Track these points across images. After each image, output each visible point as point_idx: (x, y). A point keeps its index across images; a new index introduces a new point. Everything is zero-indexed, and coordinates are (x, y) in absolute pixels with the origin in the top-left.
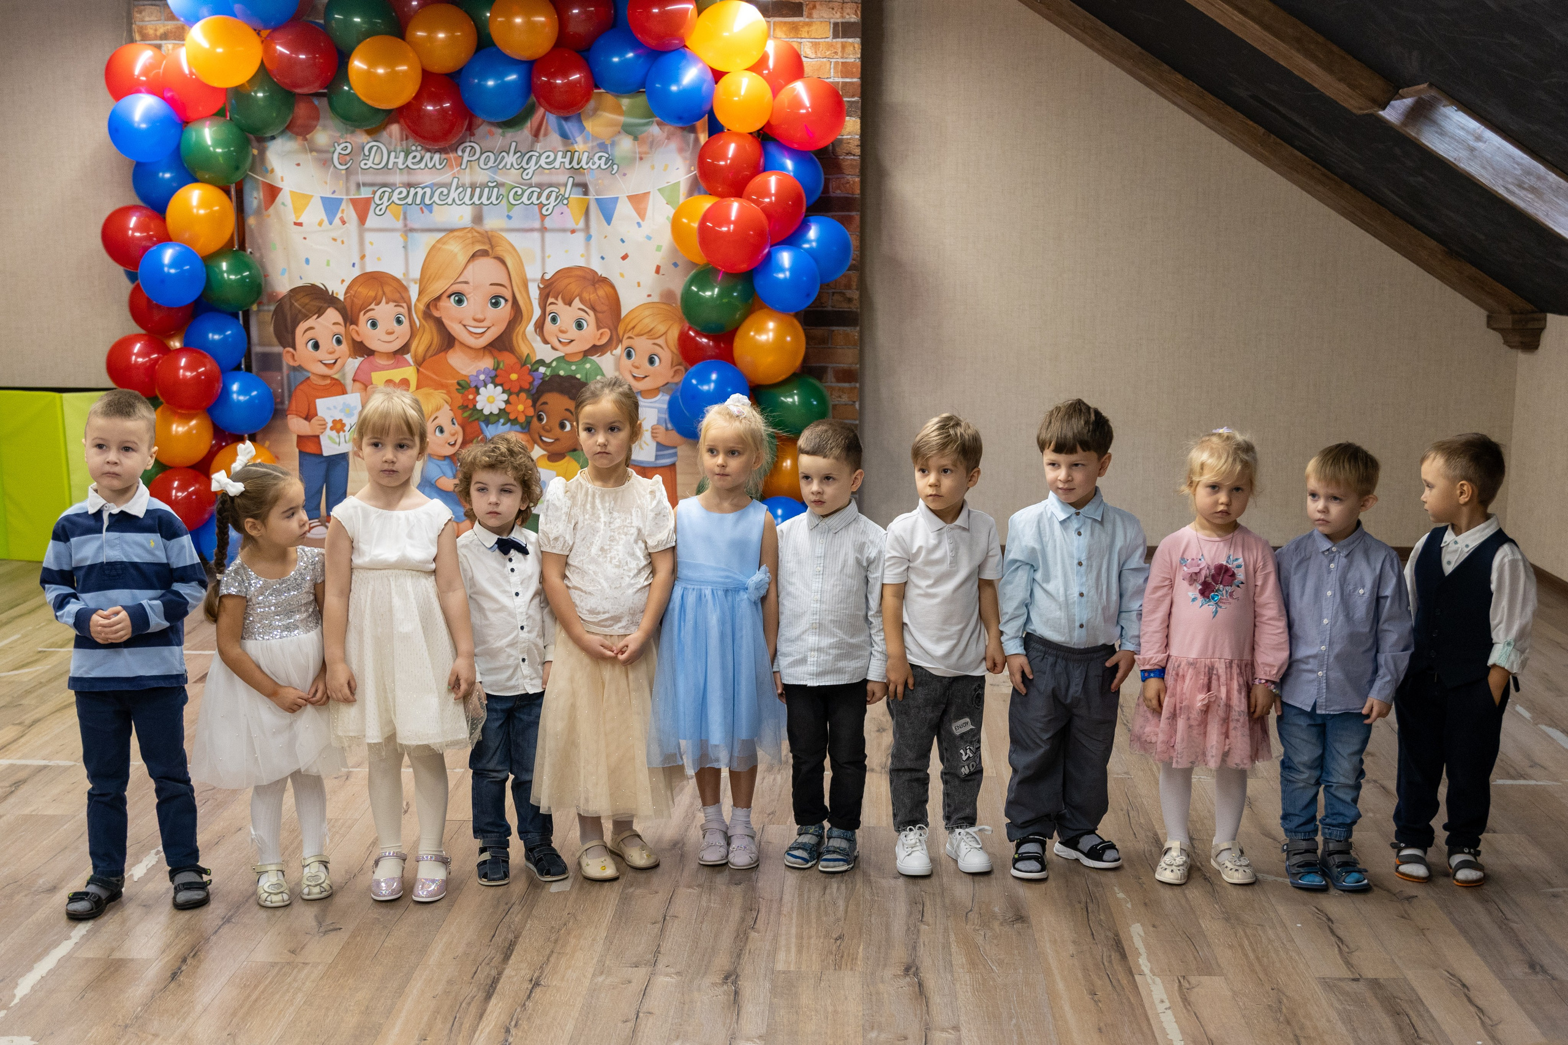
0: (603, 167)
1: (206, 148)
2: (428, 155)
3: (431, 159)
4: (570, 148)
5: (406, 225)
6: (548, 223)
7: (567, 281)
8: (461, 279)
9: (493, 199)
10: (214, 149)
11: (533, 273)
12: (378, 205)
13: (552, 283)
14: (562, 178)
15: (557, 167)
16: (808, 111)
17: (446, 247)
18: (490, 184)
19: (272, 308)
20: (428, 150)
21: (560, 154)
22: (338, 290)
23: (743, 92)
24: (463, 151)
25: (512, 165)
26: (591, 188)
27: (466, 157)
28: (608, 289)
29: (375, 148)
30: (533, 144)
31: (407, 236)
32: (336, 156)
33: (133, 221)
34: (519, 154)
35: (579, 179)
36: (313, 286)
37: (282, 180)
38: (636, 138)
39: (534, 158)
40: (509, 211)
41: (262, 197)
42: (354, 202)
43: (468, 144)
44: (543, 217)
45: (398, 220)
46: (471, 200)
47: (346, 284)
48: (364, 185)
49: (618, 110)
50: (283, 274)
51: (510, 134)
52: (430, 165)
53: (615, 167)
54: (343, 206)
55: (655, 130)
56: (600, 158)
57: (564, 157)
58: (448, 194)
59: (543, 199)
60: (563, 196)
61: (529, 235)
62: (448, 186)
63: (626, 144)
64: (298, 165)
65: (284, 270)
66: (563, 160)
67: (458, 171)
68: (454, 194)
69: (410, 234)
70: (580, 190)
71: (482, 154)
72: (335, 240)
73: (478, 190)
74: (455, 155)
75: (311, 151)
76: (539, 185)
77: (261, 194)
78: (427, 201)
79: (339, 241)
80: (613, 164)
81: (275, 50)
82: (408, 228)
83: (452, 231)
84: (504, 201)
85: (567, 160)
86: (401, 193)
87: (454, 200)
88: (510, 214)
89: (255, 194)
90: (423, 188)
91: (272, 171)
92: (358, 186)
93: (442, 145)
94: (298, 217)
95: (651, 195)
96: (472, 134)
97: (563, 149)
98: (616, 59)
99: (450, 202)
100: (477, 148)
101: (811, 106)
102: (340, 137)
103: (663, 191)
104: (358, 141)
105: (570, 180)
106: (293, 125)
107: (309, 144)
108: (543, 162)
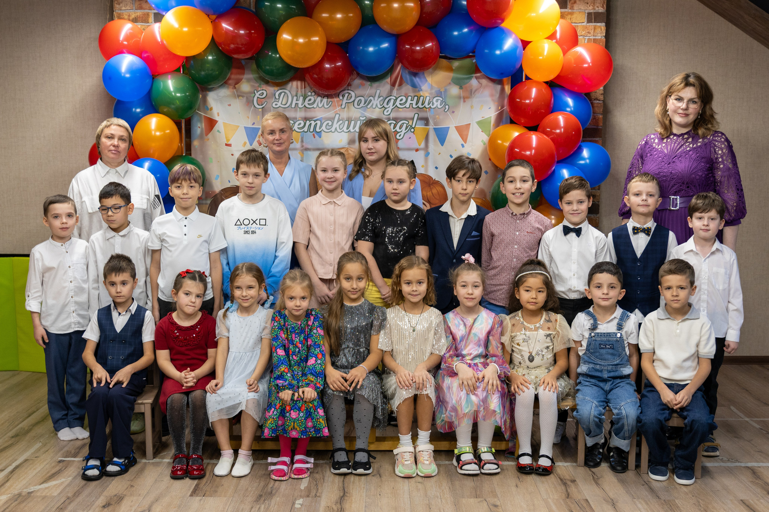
0: (439, 107)
1: (170, 93)
2: (319, 99)
3: (321, 101)
4: (417, 94)
5: (302, 146)
10: (175, 94)
14: (410, 114)
15: (408, 106)
16: (589, 66)
18: (361, 118)
19: (209, 202)
20: (319, 95)
21: (410, 98)
23: (545, 53)
24: (343, 96)
25: (377, 105)
26: (431, 121)
27: (345, 101)
28: (439, 189)
30: (391, 91)
31: (303, 153)
32: (255, 99)
34: (382, 98)
35: (422, 115)
37: (218, 115)
38: (461, 88)
39: (392, 101)
41: (204, 127)
43: (346, 91)
46: (348, 129)
49: (450, 69)
50: (216, 179)
51: (376, 84)
52: (320, 105)
53: (447, 107)
55: (474, 82)
56: (437, 101)
57: (413, 100)
58: (332, 125)
59: (397, 128)
60: (411, 126)
62: (332, 119)
63: (455, 90)
64: (230, 105)
65: (218, 176)
66: (412, 102)
67: (339, 110)
68: (336, 125)
69: (305, 152)
70: (423, 122)
73: (353, 122)
74: (338, 99)
75: (239, 96)
76: (396, 120)
77: (203, 124)
78: (318, 130)
80: (445, 105)
81: (222, 26)
82: (304, 148)
85: (414, 102)
86: (300, 124)
87: (336, 129)
89: (199, 125)
90: (315, 121)
91: (211, 109)
93: (332, 92)
94: (228, 140)
95: (471, 125)
96: (349, 85)
97: (412, 95)
98: (456, 33)
99: (333, 131)
100: (353, 94)
101: (592, 62)
102: (258, 86)
103: (480, 123)
104: (271, 89)
105: (416, 115)
106: (229, 79)
107: (237, 91)
108: (398, 103)
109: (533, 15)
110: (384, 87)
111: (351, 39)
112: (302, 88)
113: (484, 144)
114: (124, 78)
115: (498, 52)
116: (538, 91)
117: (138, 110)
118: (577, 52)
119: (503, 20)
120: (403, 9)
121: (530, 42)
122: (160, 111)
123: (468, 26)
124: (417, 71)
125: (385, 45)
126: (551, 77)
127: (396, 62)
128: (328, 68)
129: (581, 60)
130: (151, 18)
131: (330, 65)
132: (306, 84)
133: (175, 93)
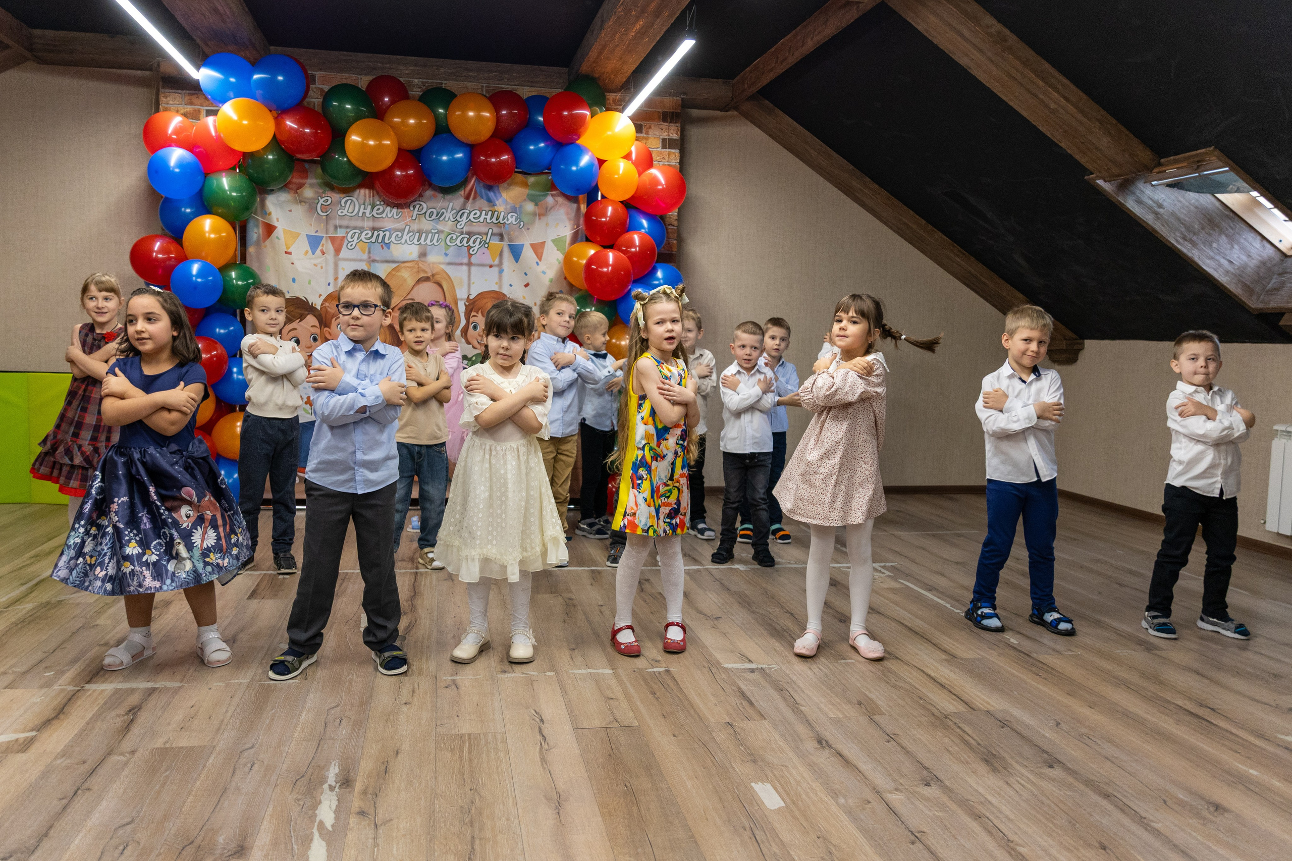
0: (514, 223)
1: (225, 192)
2: (388, 208)
3: (391, 211)
4: (491, 209)
5: (370, 258)
7: (484, 301)
8: (409, 297)
9: (435, 241)
11: (461, 294)
12: (350, 242)
13: (474, 302)
14: (483, 229)
15: (482, 221)
16: (663, 188)
17: (399, 274)
18: (433, 231)
20: (388, 205)
21: (484, 212)
22: (317, 302)
24: (414, 207)
25: (449, 218)
26: (505, 237)
27: (416, 212)
29: (349, 201)
30: (464, 204)
31: (370, 265)
32: (319, 206)
33: (157, 245)
34: (455, 211)
35: (497, 230)
36: (297, 298)
37: (278, 221)
38: (536, 205)
39: (466, 214)
40: (446, 249)
41: (261, 232)
42: (333, 239)
43: (418, 202)
44: (470, 255)
45: (364, 253)
46: (418, 241)
47: (323, 298)
48: (340, 227)
49: (526, 185)
51: (449, 197)
52: (389, 216)
53: (522, 223)
54: (324, 241)
55: (550, 200)
56: (512, 216)
57: (487, 214)
58: (402, 237)
59: (471, 243)
60: (485, 241)
61: (459, 267)
62: (402, 230)
63: (530, 207)
64: (290, 211)
66: (486, 217)
67: (410, 221)
68: (406, 237)
69: (372, 264)
70: (497, 238)
72: (315, 265)
73: (424, 235)
74: (409, 209)
75: (301, 202)
76: (469, 233)
77: (261, 230)
78: (386, 241)
79: (319, 266)
80: (520, 221)
81: (285, 125)
84: (443, 243)
85: (489, 217)
86: (367, 234)
87: (406, 241)
88: (447, 252)
90: (383, 231)
91: (270, 214)
92: (336, 227)
93: (402, 201)
94: (288, 248)
95: (546, 244)
96: (421, 196)
97: (487, 209)
98: (532, 147)
99: (403, 242)
100: (424, 205)
101: (666, 184)
102: (323, 193)
103: (554, 241)
104: (336, 196)
105: (491, 231)
106: (290, 183)
107: (299, 196)
108: (471, 217)
109: (609, 133)
110: (457, 201)
111: (423, 148)
112: (370, 197)
113: (559, 263)
114: (173, 172)
115: (574, 168)
116: (614, 210)
117: (188, 210)
118: (652, 174)
119: (579, 138)
120: (479, 117)
121: (604, 161)
122: (214, 211)
123: (544, 141)
124: (492, 184)
125: (460, 155)
126: (626, 197)
127: (470, 174)
128: (398, 176)
129: (655, 181)
130: (204, 113)
131: (401, 172)
132: (375, 192)
133: (230, 193)
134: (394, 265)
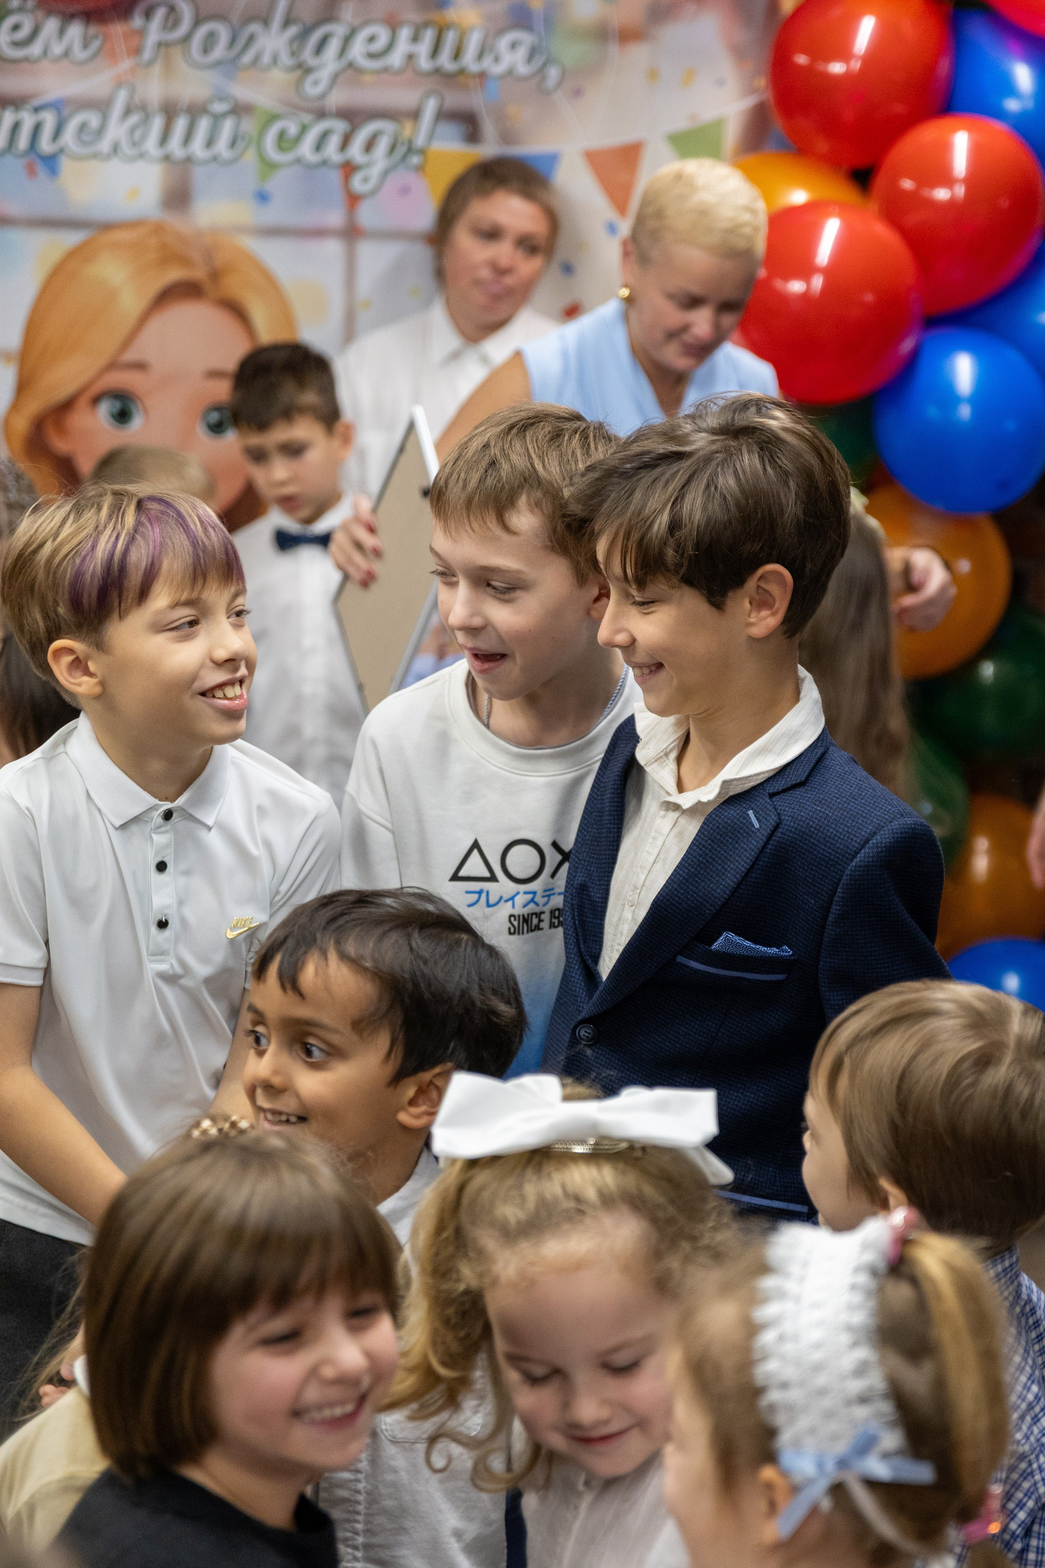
0: (522, 71)
2: (51, 25)
3: (62, 33)
4: (435, 16)
6: (367, 215)
8: (130, 356)
9: (222, 146)
14: (405, 97)
15: (397, 65)
18: (214, 106)
20: (50, 10)
21: (405, 33)
24: (146, 17)
25: (276, 57)
26: (486, 128)
27: (154, 34)
34: (296, 28)
35: (455, 100)
39: (336, 42)
40: (264, 179)
44: (353, 200)
46: (162, 146)
52: (56, 51)
53: (552, 70)
56: (512, 46)
57: (415, 38)
58: (100, 131)
59: (355, 151)
60: (411, 145)
61: (314, 246)
62: (102, 106)
66: (414, 49)
67: (132, 71)
68: (116, 130)
70: (455, 129)
71: (197, 22)
73: (181, 121)
74: (127, 27)
76: (348, 113)
78: (46, 145)
80: (547, 62)
83: (107, 227)
84: (250, 156)
85: (423, 50)
88: (266, 189)
90: (35, 112)
95: (646, 146)
97: (413, 16)
99: (106, 153)
105: (432, 102)
108: (357, 50)
134: (72, 239)
